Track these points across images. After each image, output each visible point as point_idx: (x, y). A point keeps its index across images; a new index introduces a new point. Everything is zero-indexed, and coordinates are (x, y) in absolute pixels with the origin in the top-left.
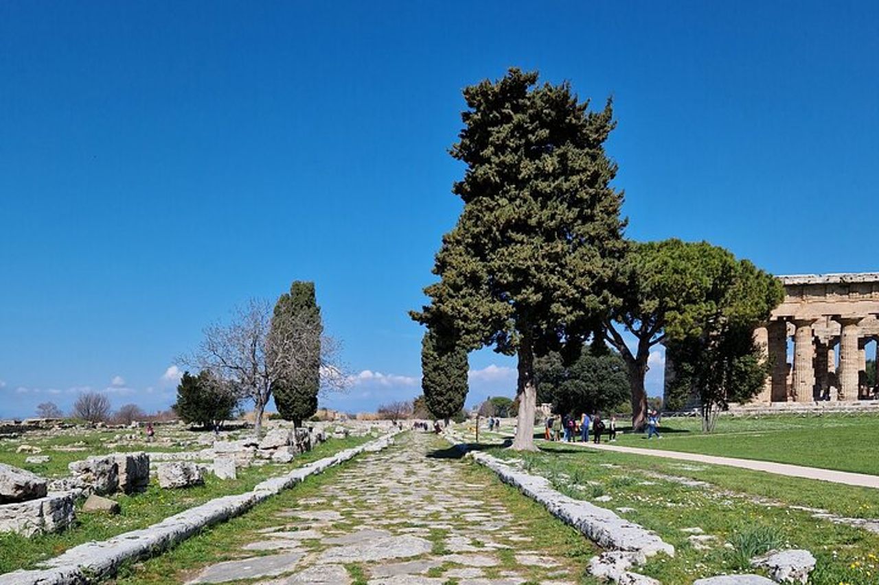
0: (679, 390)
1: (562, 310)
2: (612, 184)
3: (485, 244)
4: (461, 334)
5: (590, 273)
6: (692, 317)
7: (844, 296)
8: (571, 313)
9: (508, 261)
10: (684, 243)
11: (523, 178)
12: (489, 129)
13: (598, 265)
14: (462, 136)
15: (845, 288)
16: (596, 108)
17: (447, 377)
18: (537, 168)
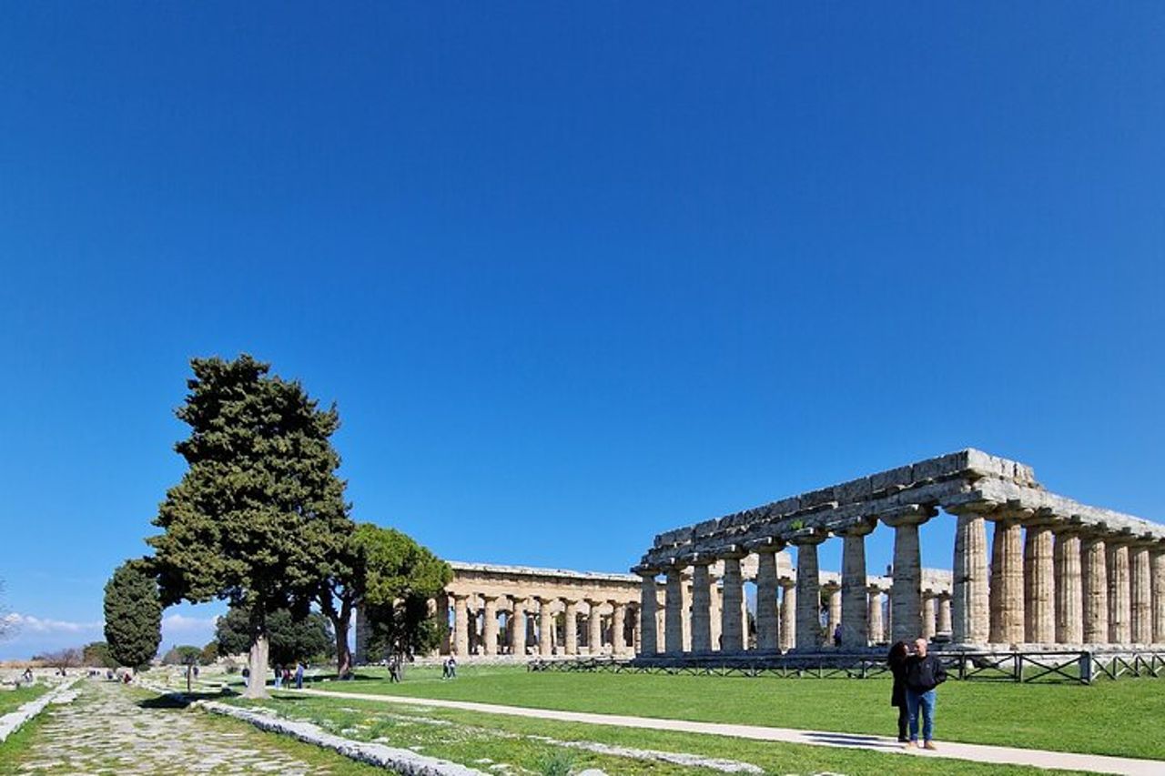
0: (377, 645)
1: (297, 573)
2: (336, 472)
3: (217, 504)
4: (191, 586)
5: (324, 545)
6: (389, 587)
8: (305, 576)
9: (243, 523)
10: (378, 527)
11: (257, 452)
12: (221, 401)
13: (329, 538)
14: (188, 401)
15: (487, 575)
16: (323, 408)
17: (137, 626)
18: (271, 446)
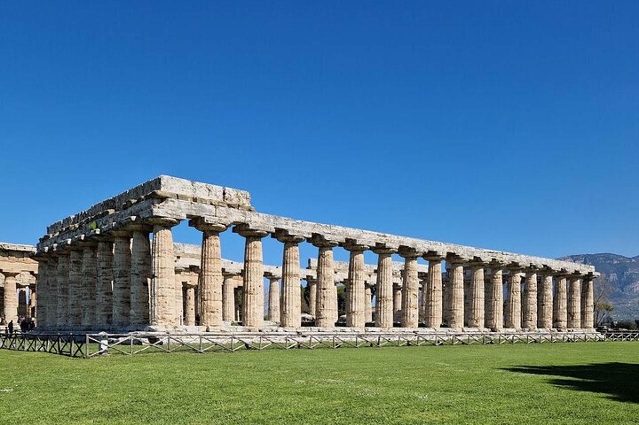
7: (5, 258)
